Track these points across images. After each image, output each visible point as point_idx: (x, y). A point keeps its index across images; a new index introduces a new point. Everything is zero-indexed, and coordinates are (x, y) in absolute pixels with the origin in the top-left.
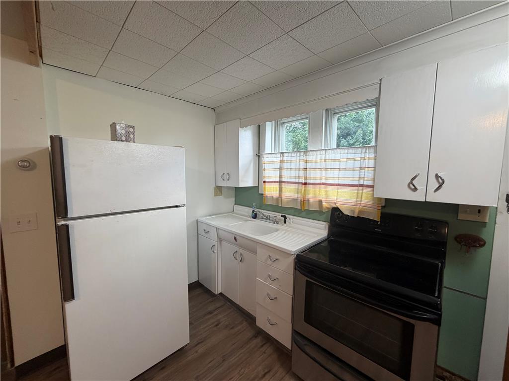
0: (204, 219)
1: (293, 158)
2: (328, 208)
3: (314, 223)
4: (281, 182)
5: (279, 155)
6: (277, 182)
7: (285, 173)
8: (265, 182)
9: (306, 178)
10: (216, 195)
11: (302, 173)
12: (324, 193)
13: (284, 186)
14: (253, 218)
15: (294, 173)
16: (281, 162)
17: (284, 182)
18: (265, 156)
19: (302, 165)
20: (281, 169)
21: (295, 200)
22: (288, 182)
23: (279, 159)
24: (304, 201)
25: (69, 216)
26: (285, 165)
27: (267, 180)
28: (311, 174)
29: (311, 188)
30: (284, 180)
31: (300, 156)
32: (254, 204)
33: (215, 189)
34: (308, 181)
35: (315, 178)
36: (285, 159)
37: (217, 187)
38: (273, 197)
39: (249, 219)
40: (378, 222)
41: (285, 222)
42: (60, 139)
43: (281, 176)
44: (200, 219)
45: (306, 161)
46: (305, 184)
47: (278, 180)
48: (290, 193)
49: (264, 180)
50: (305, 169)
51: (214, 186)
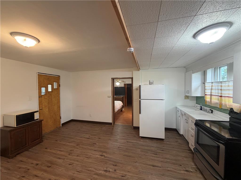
0: (179, 107)
1: (216, 85)
3: (225, 115)
4: (211, 95)
5: (211, 83)
6: (209, 95)
7: (213, 91)
8: (206, 95)
9: (221, 94)
10: (185, 98)
11: (220, 91)
13: (213, 97)
15: (217, 91)
16: (212, 86)
17: (213, 95)
18: (207, 83)
19: (220, 88)
20: (212, 89)
21: (217, 103)
22: (214, 95)
23: (211, 85)
24: (221, 104)
25: (141, 99)
26: (213, 88)
28: (223, 92)
29: (223, 98)
31: (219, 84)
32: (201, 104)
33: (185, 96)
34: (222, 95)
35: (225, 94)
36: (213, 85)
37: (186, 96)
38: (208, 101)
39: (199, 110)
41: (212, 113)
42: (140, 85)
43: (211, 93)
44: (177, 107)
45: (221, 86)
46: (221, 96)
47: (210, 94)
48: (215, 100)
49: (206, 94)
50: (221, 90)
51: (185, 95)
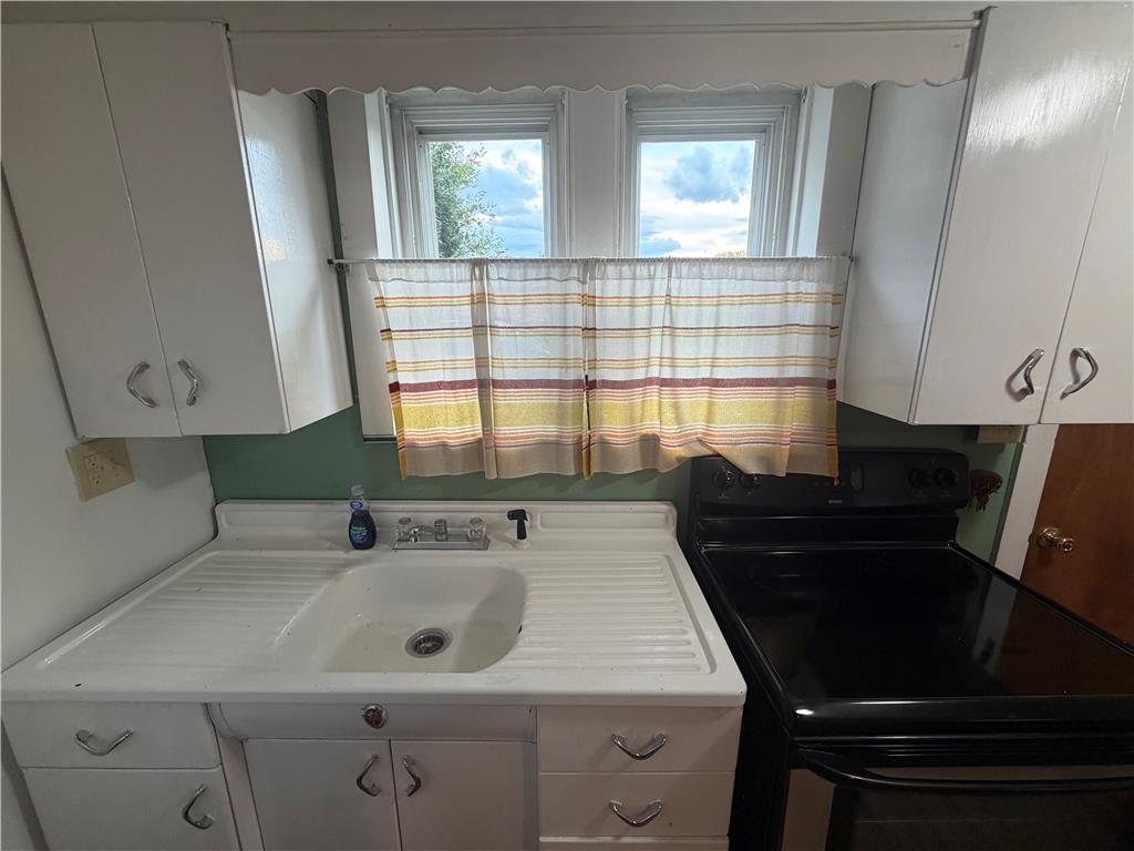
1: (534, 287)
2: (679, 459)
4: (484, 385)
6: (466, 384)
7: (498, 347)
8: (395, 388)
9: (590, 363)
10: (91, 487)
11: (576, 345)
12: (669, 414)
13: (502, 400)
14: (358, 546)
15: (538, 347)
16: (479, 299)
17: (502, 384)
18: (381, 271)
19: (576, 314)
20: (480, 329)
22: (516, 384)
23: (465, 289)
26: (498, 314)
27: (404, 378)
30: (496, 374)
31: (566, 279)
34: (601, 376)
36: (495, 287)
37: (91, 443)
38: (444, 445)
39: (341, 554)
40: (833, 479)
41: (522, 534)
43: (481, 362)
45: (592, 300)
46: (591, 385)
47: (471, 375)
48: (527, 424)
49: (391, 380)
50: (590, 331)
51: (69, 441)
